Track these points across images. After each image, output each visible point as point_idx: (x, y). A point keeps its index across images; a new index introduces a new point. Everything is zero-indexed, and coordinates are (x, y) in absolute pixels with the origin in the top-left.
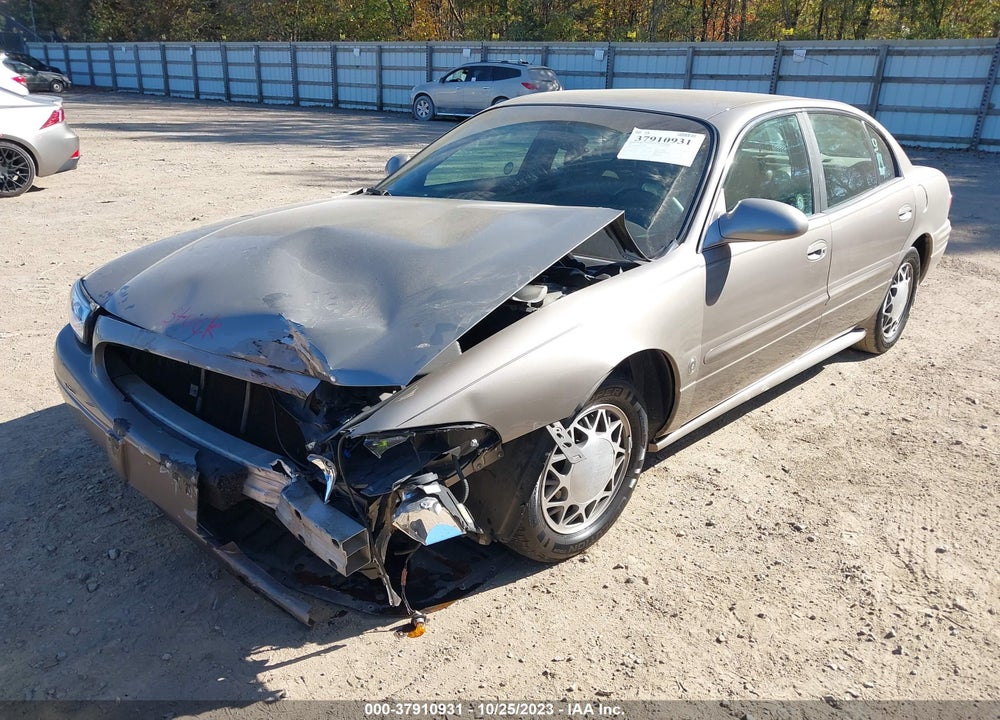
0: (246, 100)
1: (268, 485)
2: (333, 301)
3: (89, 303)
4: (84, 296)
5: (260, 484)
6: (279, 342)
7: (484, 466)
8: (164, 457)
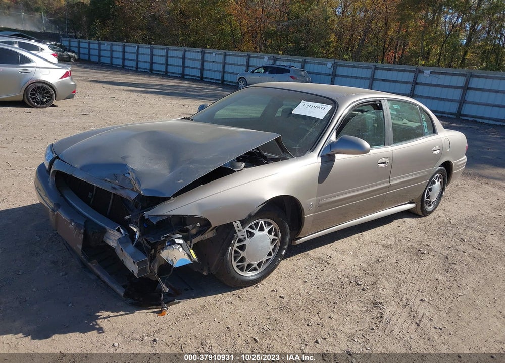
0: (159, 73)
1: (113, 237)
2: (150, 161)
3: (53, 154)
4: (51, 150)
5: (111, 237)
6: (124, 175)
7: (206, 238)
8: (72, 220)
